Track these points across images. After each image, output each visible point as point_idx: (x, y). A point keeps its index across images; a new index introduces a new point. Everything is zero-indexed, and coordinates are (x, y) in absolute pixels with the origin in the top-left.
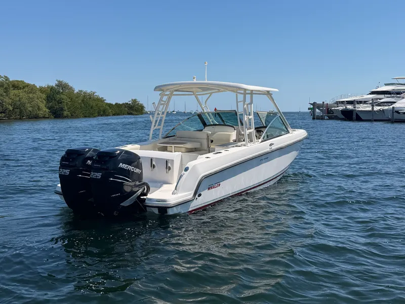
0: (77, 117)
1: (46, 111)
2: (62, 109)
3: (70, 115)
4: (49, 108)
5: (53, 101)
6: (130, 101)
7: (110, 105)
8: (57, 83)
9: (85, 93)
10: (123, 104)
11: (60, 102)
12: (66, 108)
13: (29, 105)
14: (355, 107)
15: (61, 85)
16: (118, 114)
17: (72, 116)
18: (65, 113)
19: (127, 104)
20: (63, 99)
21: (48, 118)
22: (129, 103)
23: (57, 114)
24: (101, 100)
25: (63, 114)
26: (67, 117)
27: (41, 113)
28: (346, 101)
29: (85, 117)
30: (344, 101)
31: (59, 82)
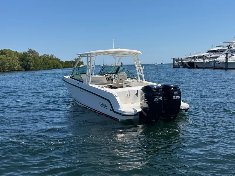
0: (39, 70)
1: (19, 67)
2: (29, 65)
3: (34, 68)
4: (21, 65)
5: (24, 61)
6: (74, 60)
7: (62, 62)
8: (28, 50)
9: (47, 55)
10: (70, 61)
11: (28, 61)
12: (32, 65)
13: (7, 63)
14: (195, 61)
15: (31, 51)
16: (66, 68)
17: (36, 68)
18: (32, 68)
19: (73, 61)
20: (30, 59)
21: (21, 70)
22: (74, 61)
23: (26, 68)
24: (57, 60)
25: (30, 68)
26: (32, 70)
27: (16, 68)
28: (192, 57)
29: (45, 69)
30: (191, 57)
31: (30, 49)
